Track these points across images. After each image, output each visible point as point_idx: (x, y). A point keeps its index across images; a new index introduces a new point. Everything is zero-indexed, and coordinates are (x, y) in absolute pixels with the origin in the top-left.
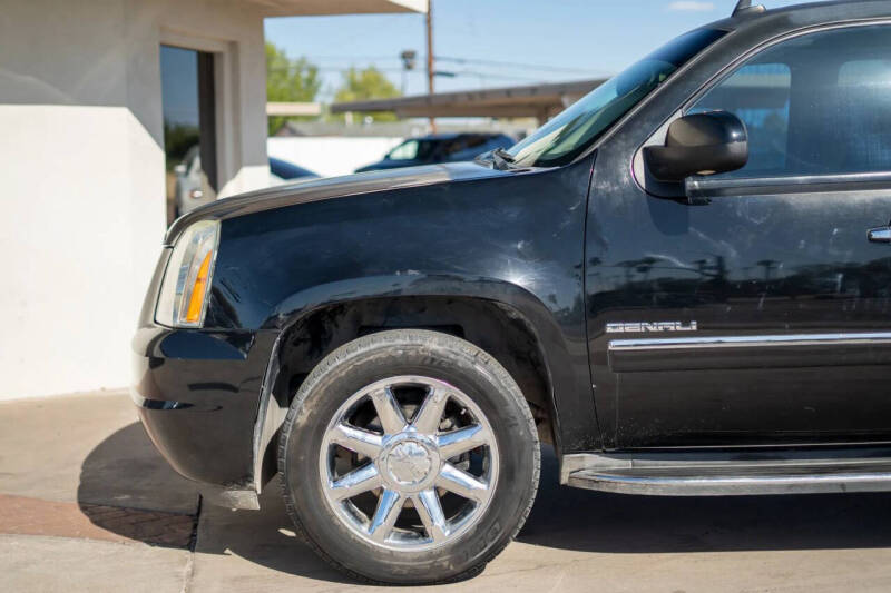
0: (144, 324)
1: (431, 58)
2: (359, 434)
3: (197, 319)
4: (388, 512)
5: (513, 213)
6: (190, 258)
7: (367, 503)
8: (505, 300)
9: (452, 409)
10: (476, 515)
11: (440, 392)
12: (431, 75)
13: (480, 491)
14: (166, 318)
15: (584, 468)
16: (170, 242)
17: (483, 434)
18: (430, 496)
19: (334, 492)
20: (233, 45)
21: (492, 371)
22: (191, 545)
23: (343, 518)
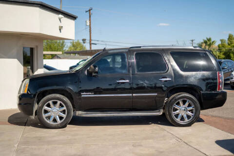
0: (19, 94)
1: (90, 40)
2: (48, 108)
3: (26, 92)
4: (52, 119)
5: (69, 78)
6: (25, 84)
7: (49, 118)
8: (68, 90)
9: (61, 105)
10: (64, 119)
11: (59, 102)
12: (90, 44)
13: (64, 116)
14: (22, 92)
15: (79, 113)
16: (23, 81)
17: (65, 108)
18: (58, 117)
19: (44, 116)
20: (37, 47)
21: (66, 99)
22: (25, 126)
23: (46, 120)
